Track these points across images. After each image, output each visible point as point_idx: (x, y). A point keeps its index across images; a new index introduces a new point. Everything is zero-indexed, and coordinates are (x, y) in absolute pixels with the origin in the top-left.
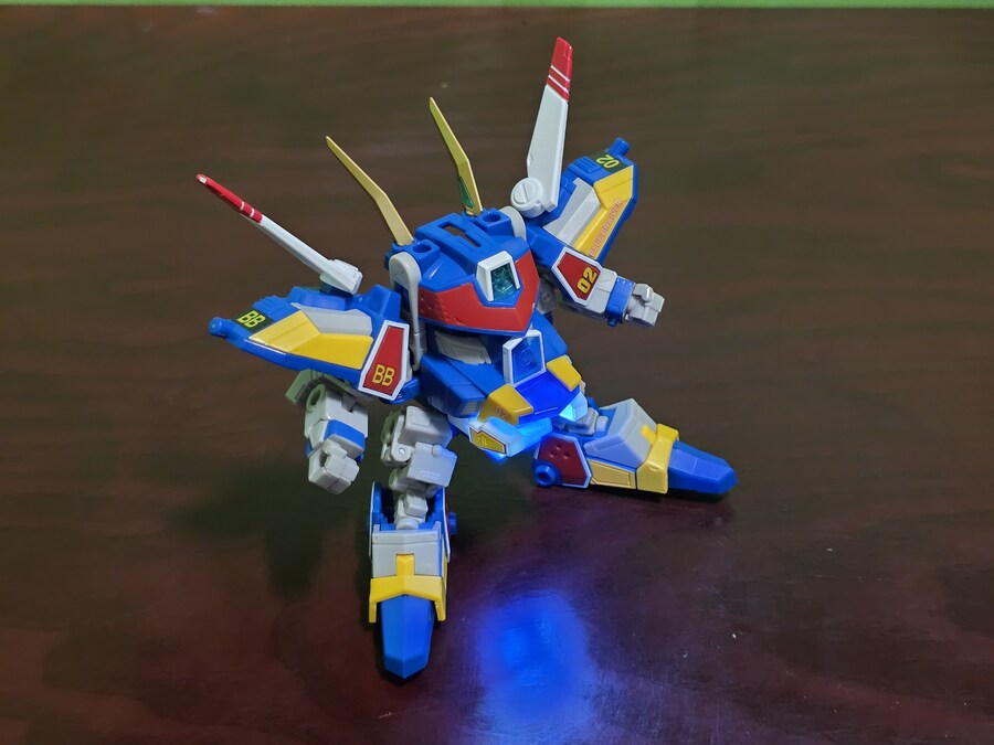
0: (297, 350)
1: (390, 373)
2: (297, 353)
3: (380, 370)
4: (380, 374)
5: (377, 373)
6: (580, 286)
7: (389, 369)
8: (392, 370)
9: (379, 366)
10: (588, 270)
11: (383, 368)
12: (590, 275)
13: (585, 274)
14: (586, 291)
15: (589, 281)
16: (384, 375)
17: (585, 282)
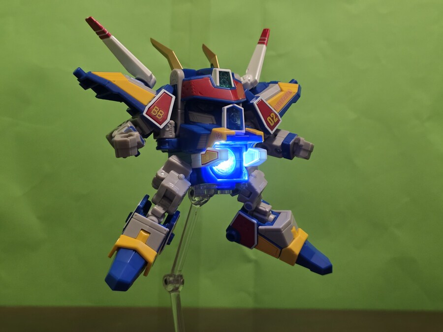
0: (114, 81)
1: (161, 113)
2: (115, 83)
3: (156, 109)
4: (156, 111)
5: (154, 110)
6: (268, 120)
7: (161, 111)
8: (163, 112)
9: (156, 107)
11: (158, 108)
12: (274, 118)
13: (271, 115)
14: (272, 125)
15: (273, 120)
16: (158, 112)
17: (272, 120)
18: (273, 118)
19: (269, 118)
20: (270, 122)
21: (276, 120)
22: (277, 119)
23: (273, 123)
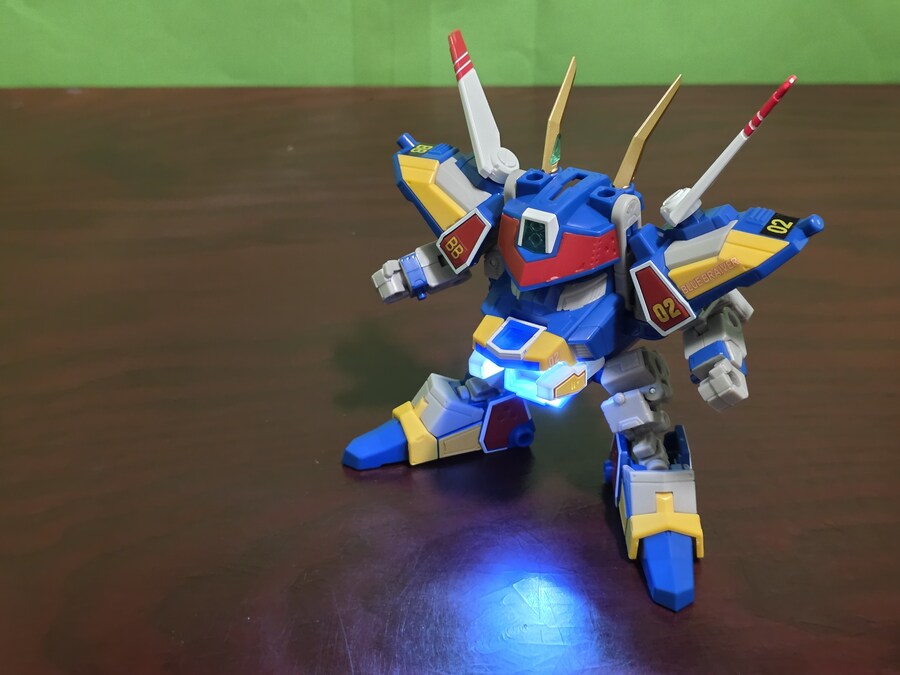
1: (459, 250)
3: (453, 242)
4: (453, 245)
5: (450, 242)
6: (655, 308)
7: (460, 247)
8: (462, 249)
9: (454, 238)
10: (669, 301)
11: (456, 241)
12: (672, 309)
13: (666, 302)
14: (662, 320)
15: (668, 313)
16: (455, 247)
17: (664, 313)
18: (667, 309)
19: (660, 306)
20: (658, 315)
21: (674, 315)
22: (678, 313)
23: (667, 318)
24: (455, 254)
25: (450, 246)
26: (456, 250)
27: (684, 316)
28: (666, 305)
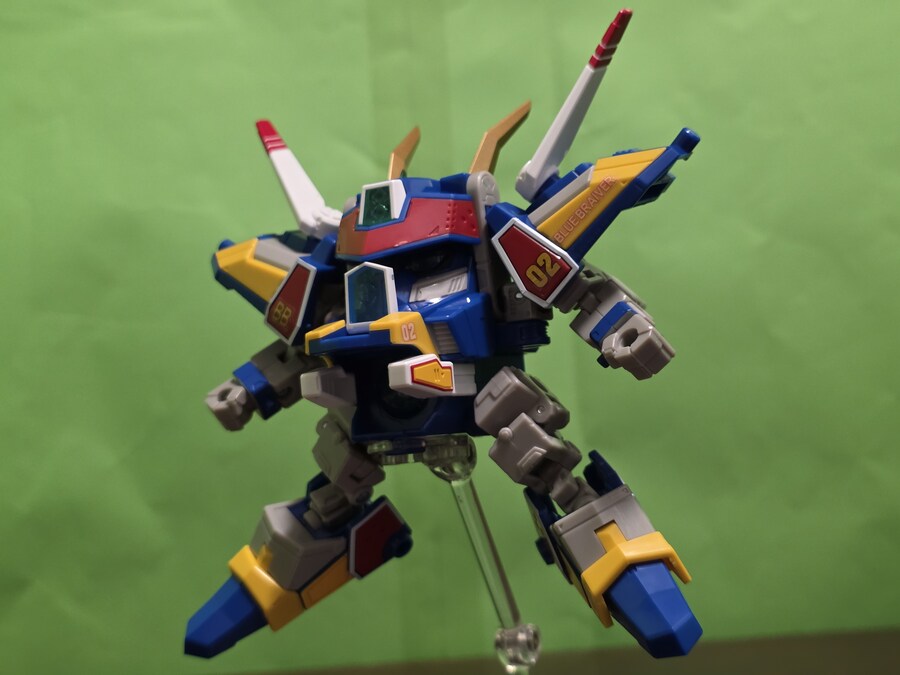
1: (287, 313)
3: (280, 308)
4: (279, 312)
5: (277, 310)
6: (529, 274)
7: (288, 309)
8: (290, 311)
9: (280, 303)
10: (544, 256)
11: (283, 305)
12: (548, 265)
13: (541, 260)
14: (540, 284)
15: (545, 273)
16: (282, 313)
17: (540, 273)
18: (543, 268)
19: (533, 268)
20: (534, 279)
21: (552, 271)
22: (557, 267)
23: (545, 280)
24: (284, 320)
25: (277, 315)
26: (284, 316)
27: (564, 270)
28: (541, 264)
